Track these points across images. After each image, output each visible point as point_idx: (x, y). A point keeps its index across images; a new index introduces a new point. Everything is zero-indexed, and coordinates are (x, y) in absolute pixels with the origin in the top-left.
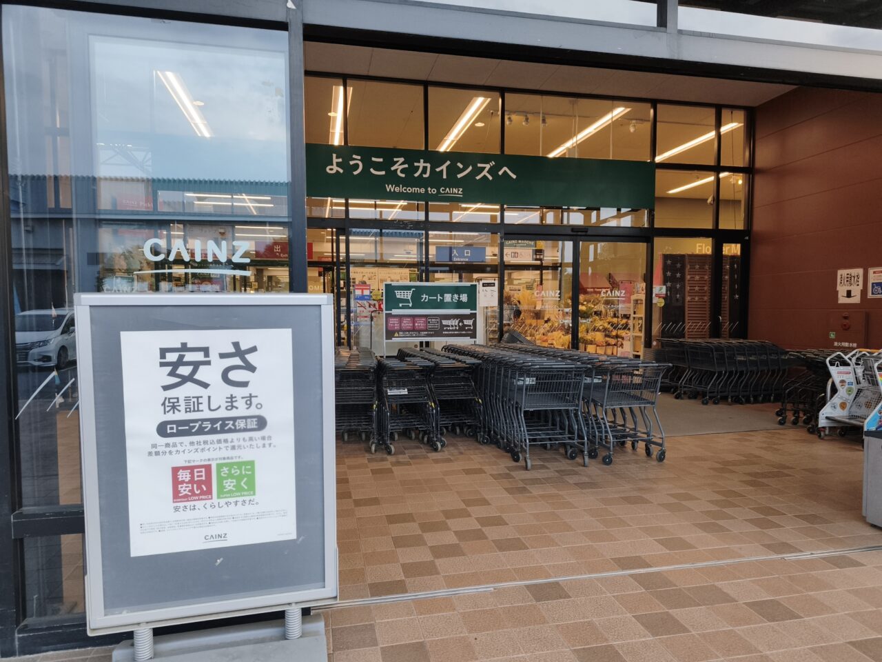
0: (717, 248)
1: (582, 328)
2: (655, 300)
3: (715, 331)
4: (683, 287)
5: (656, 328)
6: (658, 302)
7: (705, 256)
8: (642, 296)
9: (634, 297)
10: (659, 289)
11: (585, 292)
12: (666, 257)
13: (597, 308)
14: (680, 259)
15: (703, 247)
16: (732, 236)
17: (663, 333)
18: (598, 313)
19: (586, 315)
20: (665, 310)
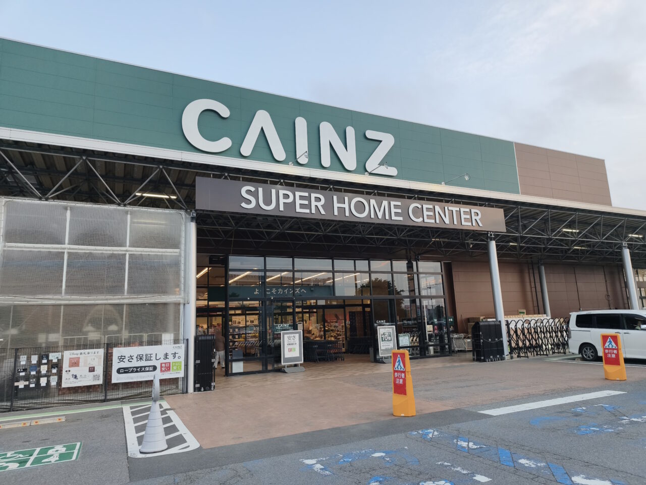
0: (364, 309)
1: (327, 336)
2: (347, 326)
3: (365, 334)
4: (355, 321)
5: (348, 334)
6: (348, 326)
7: (360, 312)
8: (344, 324)
9: (342, 325)
10: (348, 322)
11: (327, 322)
12: (350, 312)
13: (331, 328)
14: (354, 312)
15: (360, 309)
16: (368, 306)
17: (351, 335)
18: (332, 330)
19: (328, 331)
20: (350, 328)
